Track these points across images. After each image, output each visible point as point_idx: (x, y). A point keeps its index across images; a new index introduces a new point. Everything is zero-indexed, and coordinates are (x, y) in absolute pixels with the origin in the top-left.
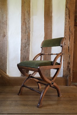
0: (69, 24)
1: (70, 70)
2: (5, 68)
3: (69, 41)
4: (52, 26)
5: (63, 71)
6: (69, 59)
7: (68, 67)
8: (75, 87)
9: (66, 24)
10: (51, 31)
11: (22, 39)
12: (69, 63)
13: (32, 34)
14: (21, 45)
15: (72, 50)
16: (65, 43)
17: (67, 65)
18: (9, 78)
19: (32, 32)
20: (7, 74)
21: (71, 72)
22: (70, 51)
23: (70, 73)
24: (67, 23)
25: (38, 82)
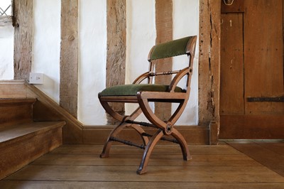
0: (209, 9)
1: (214, 110)
2: (74, 107)
3: (209, 46)
4: (171, 16)
5: (199, 112)
6: (210, 86)
7: (210, 102)
8: (225, 146)
9: (201, 10)
10: (171, 27)
11: (108, 45)
12: (211, 95)
13: (130, 33)
14: (108, 57)
15: (218, 66)
16: (201, 51)
17: (206, 99)
18: (83, 127)
19: (131, 28)
20: (79, 119)
21: (215, 115)
22: (212, 68)
23: (213, 115)
24: (205, 7)
25: (144, 134)
